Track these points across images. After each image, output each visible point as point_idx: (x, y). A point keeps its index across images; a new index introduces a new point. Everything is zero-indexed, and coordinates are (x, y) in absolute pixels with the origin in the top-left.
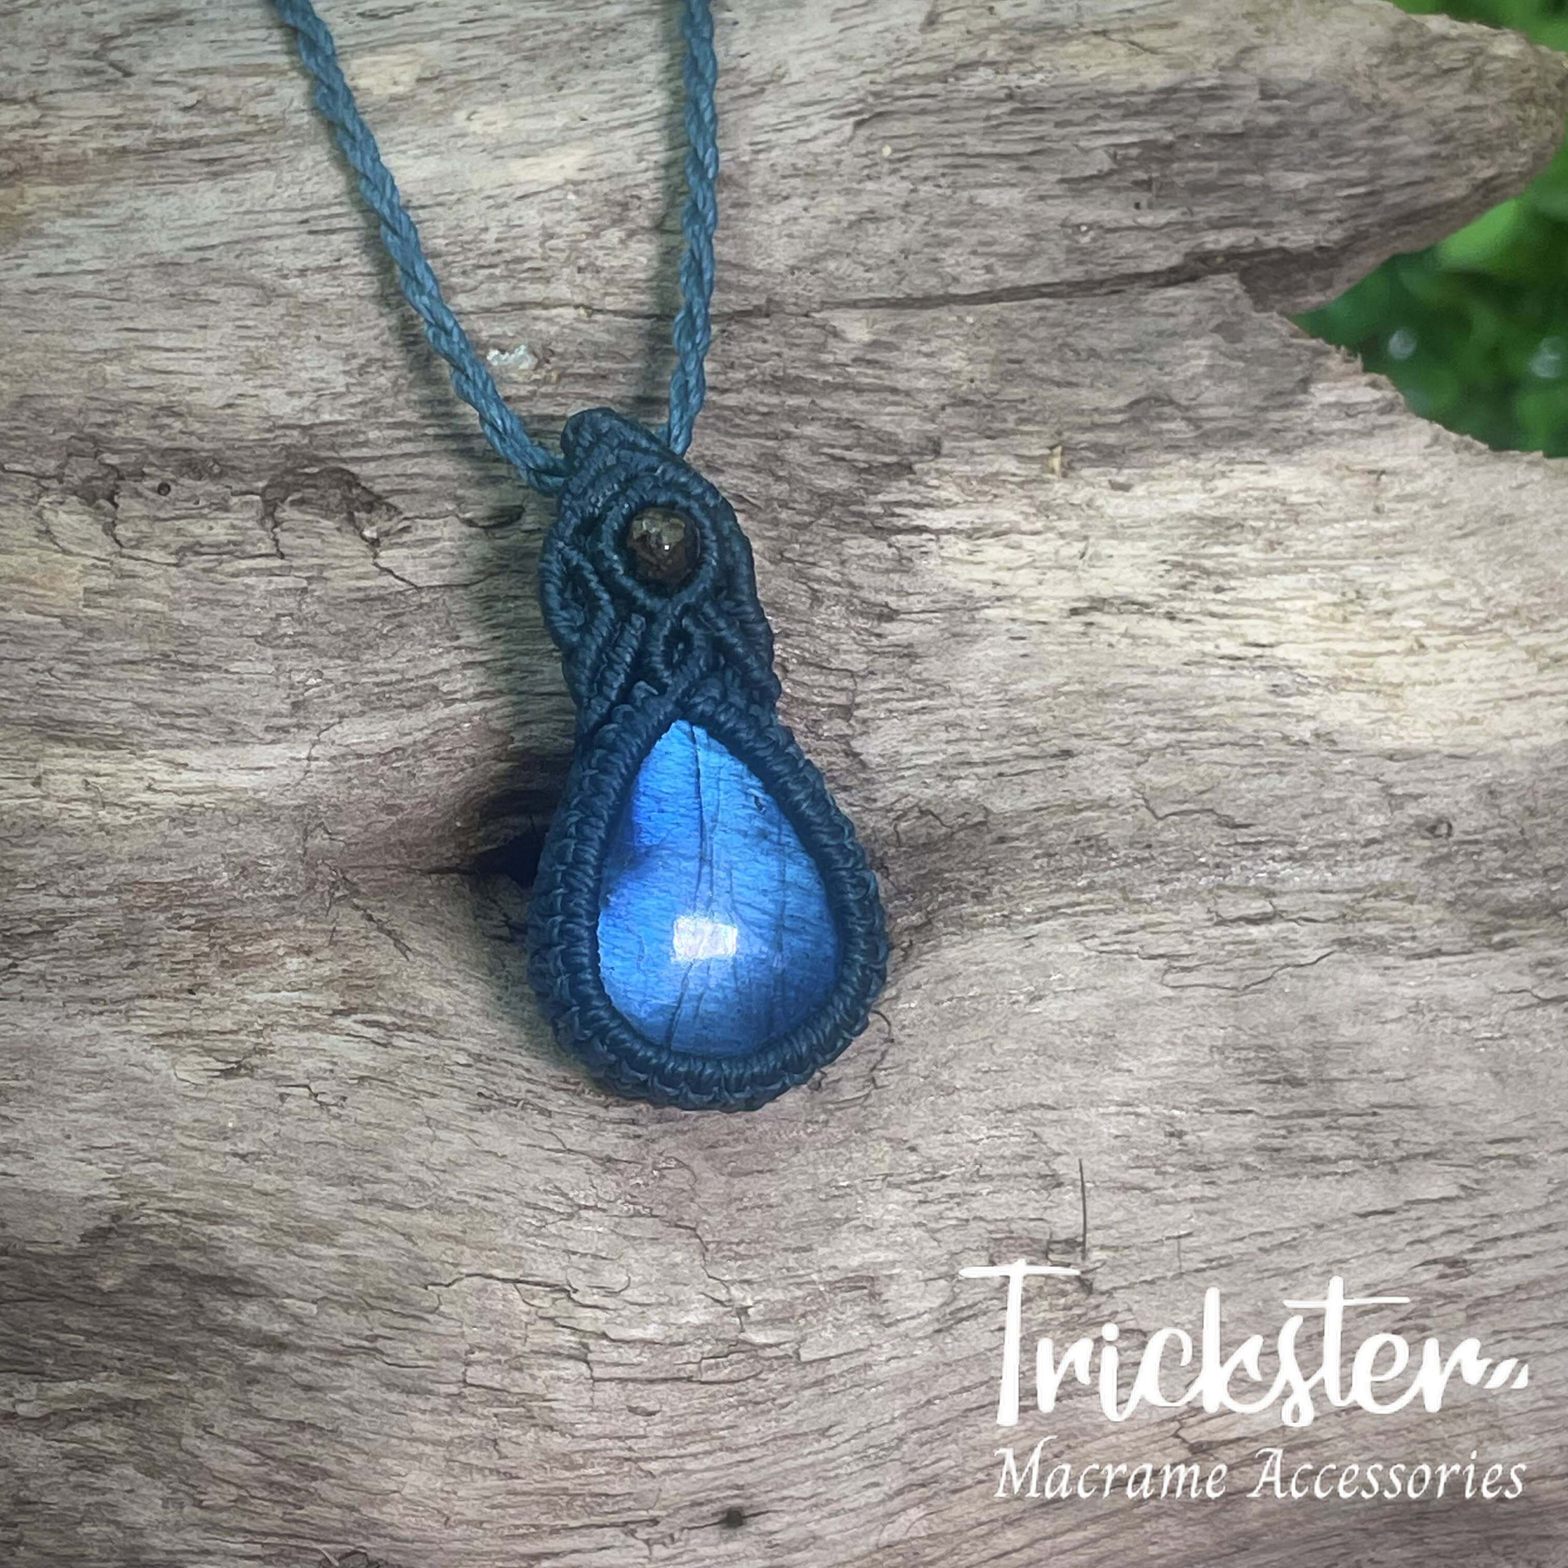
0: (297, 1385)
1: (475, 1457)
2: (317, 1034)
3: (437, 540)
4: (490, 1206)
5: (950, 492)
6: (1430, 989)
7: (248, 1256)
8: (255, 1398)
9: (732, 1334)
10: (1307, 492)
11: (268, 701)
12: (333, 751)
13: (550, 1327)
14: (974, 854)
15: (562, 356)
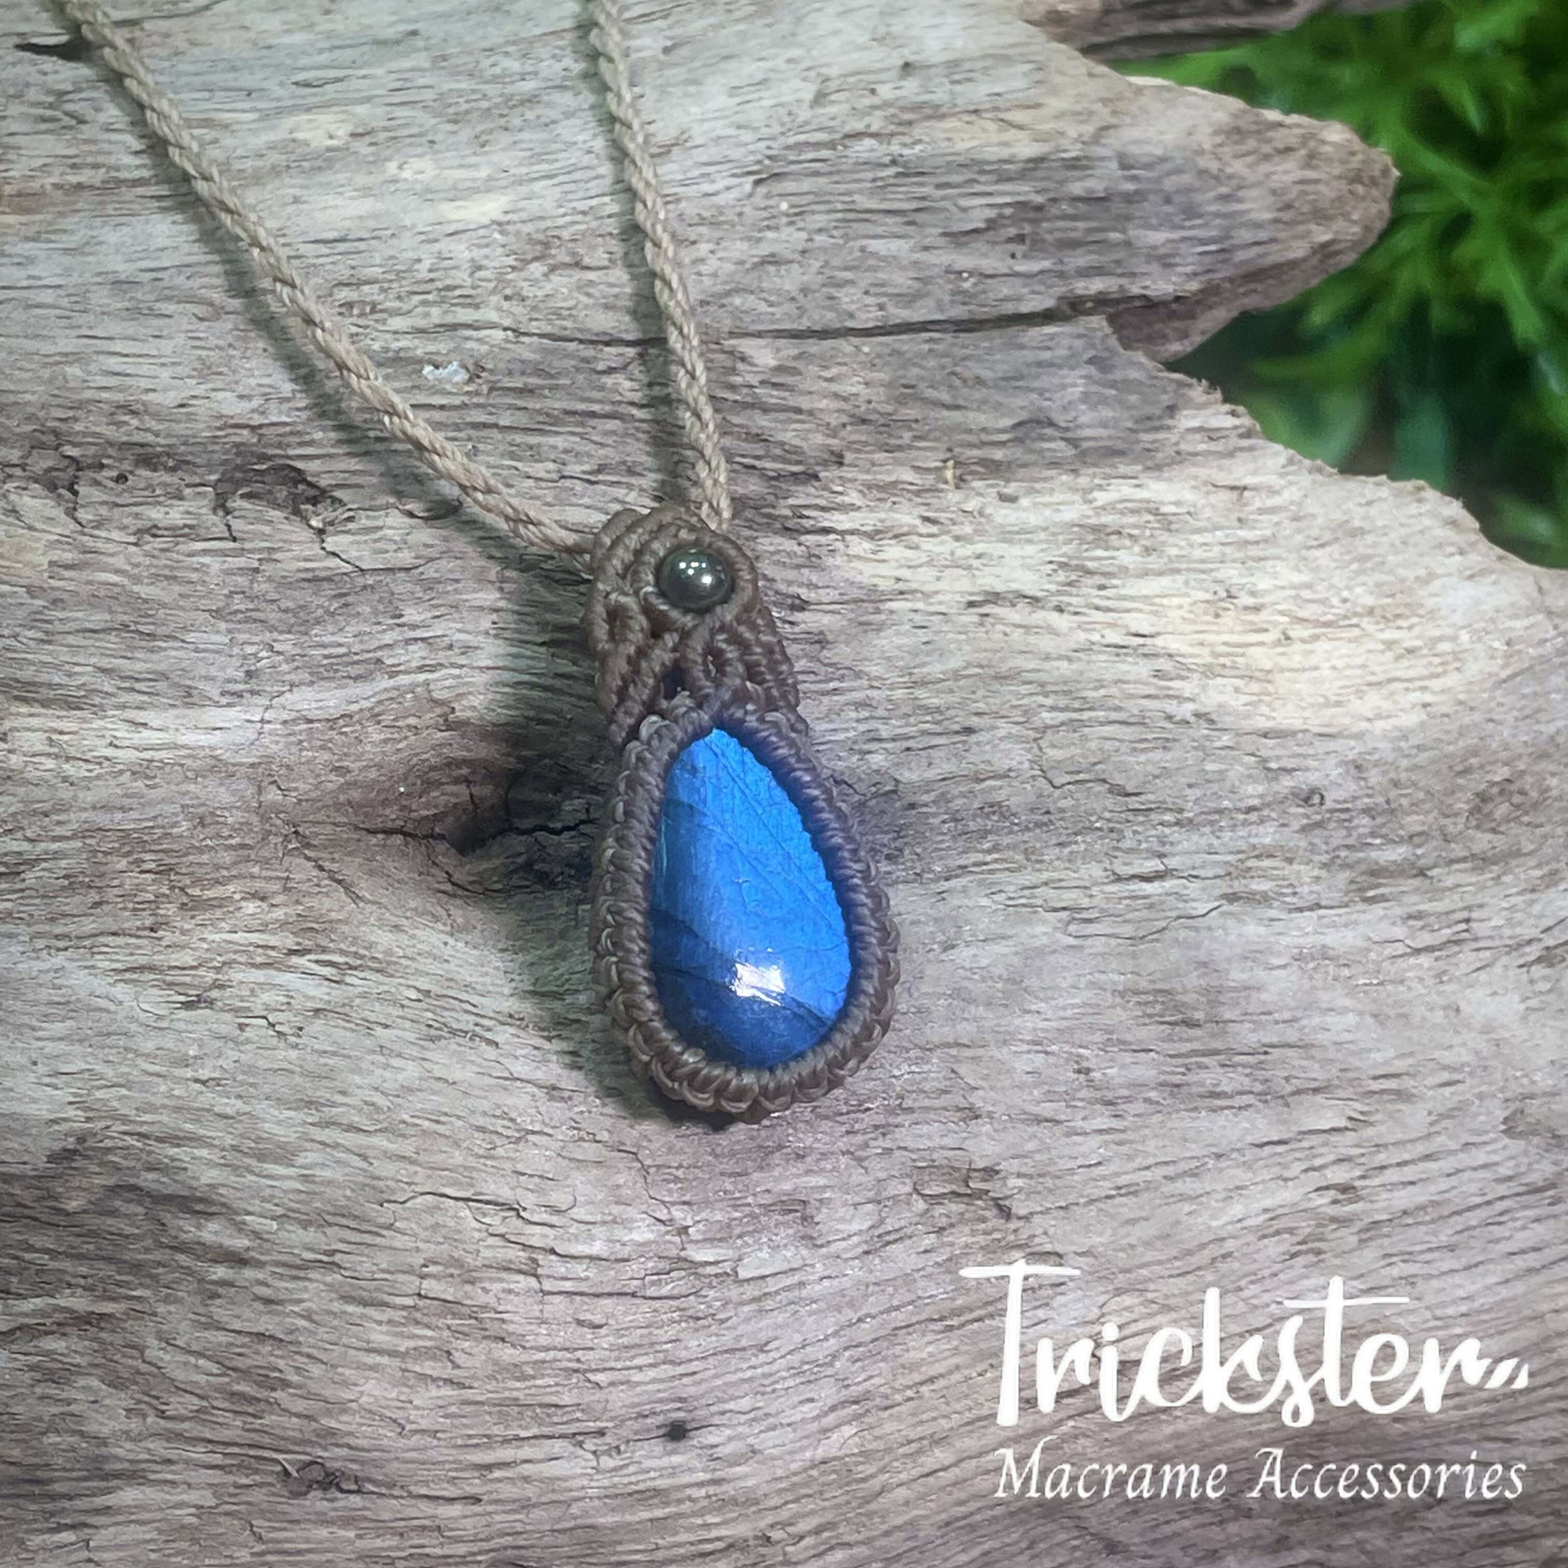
0: (257, 1298)
1: (429, 1367)
2: (274, 973)
3: (380, 528)
4: (441, 1129)
5: (853, 497)
6: (1310, 940)
7: (209, 1176)
8: (219, 1311)
9: (674, 1252)
10: (1177, 503)
11: (223, 669)
12: (285, 716)
13: (501, 1243)
14: (886, 819)
15: (492, 371)
